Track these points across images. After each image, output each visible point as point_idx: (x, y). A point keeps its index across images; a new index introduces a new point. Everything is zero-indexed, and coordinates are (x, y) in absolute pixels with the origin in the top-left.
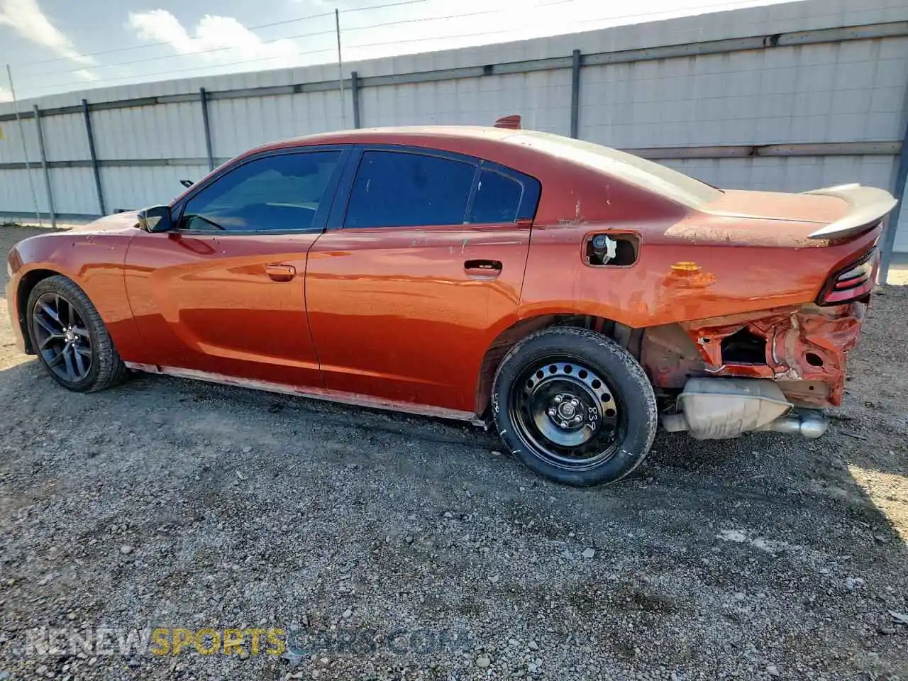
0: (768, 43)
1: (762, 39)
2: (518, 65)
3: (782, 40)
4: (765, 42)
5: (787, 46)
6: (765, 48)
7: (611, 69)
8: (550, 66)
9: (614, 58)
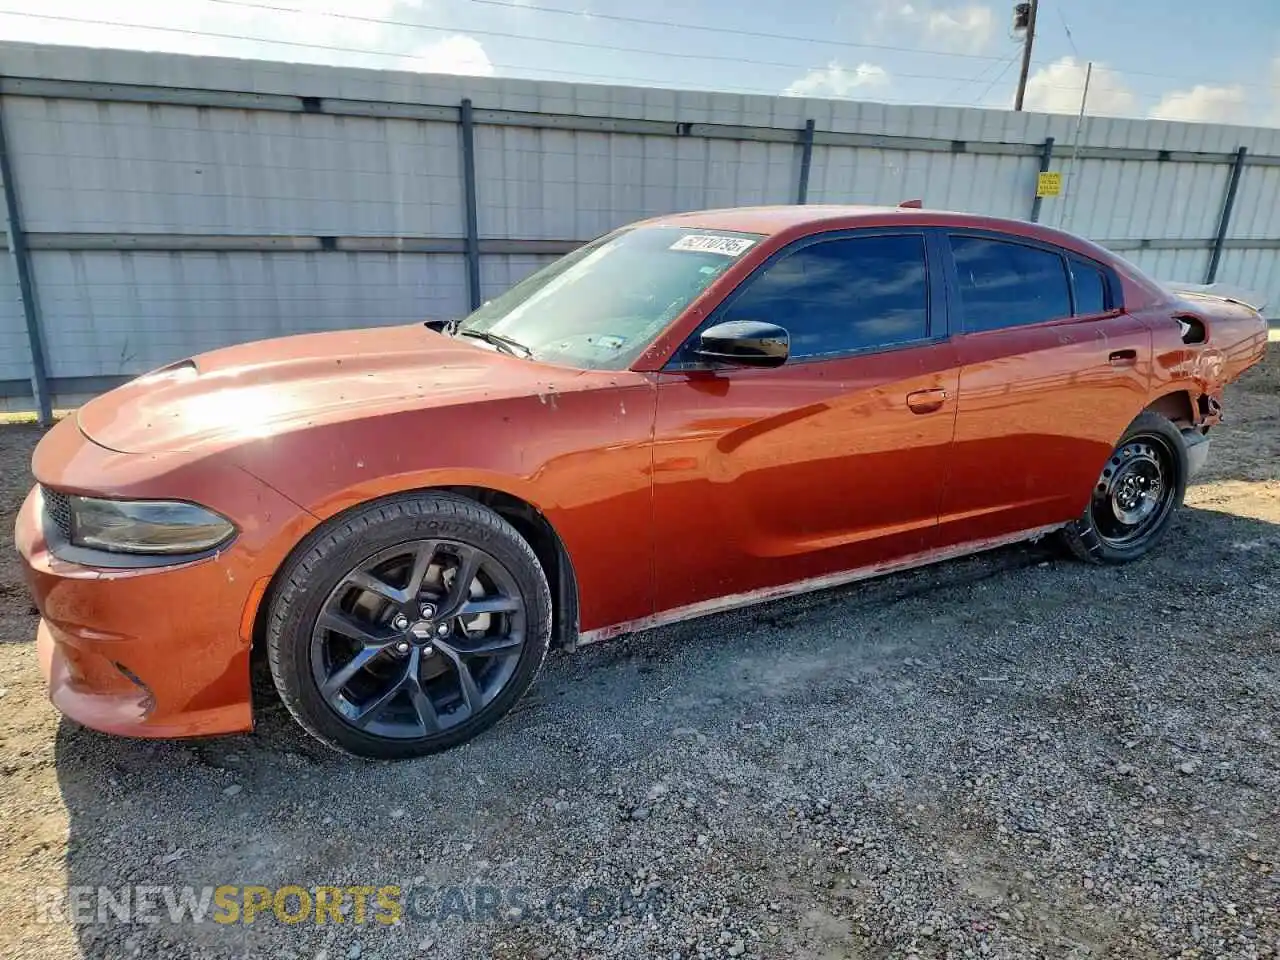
0: (681, 132)
1: (676, 125)
2: (369, 104)
3: (693, 131)
4: (678, 128)
5: (698, 137)
6: (678, 136)
7: (510, 134)
8: (421, 117)
9: (514, 119)
